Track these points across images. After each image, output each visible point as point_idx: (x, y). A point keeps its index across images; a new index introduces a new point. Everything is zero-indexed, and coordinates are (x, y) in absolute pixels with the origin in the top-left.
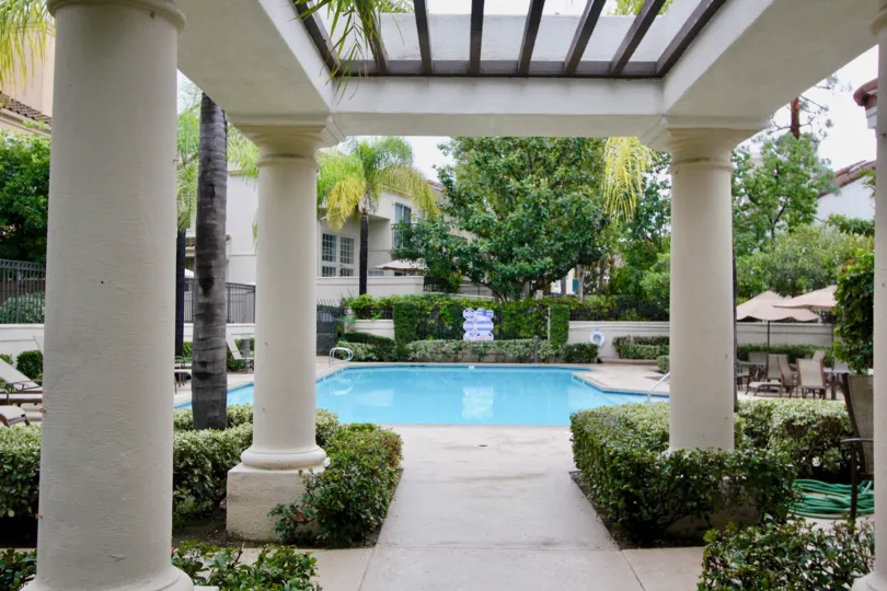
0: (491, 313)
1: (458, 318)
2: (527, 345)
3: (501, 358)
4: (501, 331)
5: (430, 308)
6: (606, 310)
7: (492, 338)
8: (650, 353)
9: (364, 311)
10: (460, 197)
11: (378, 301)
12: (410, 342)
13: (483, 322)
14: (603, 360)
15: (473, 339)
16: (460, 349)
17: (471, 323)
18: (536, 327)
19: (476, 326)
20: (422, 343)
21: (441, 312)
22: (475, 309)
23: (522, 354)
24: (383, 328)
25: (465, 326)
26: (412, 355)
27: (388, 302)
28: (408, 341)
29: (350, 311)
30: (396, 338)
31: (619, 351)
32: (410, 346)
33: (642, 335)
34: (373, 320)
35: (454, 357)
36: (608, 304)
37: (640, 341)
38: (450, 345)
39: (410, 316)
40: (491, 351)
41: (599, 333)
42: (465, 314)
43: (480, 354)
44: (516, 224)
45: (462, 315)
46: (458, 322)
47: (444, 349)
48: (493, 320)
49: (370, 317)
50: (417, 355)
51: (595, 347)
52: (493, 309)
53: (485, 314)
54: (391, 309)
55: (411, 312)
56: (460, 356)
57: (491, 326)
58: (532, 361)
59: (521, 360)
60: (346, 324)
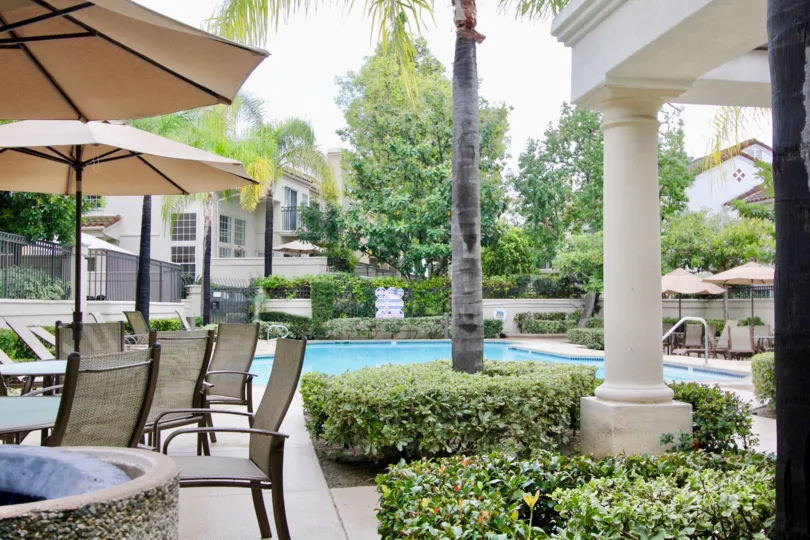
0: (401, 292)
1: (371, 297)
2: (438, 322)
3: (412, 335)
4: (410, 309)
5: (344, 287)
6: (508, 289)
7: (403, 316)
8: (551, 327)
9: (277, 291)
10: (370, 181)
11: (292, 281)
12: (327, 320)
13: (393, 301)
14: (507, 334)
15: (386, 316)
16: (374, 327)
17: (383, 301)
18: (444, 304)
19: (387, 304)
20: (337, 321)
21: (354, 291)
22: (387, 288)
23: (433, 330)
24: (300, 307)
25: (377, 304)
26: (329, 332)
27: (303, 281)
28: (325, 319)
29: (261, 291)
30: (314, 317)
31: (520, 326)
32: (328, 324)
33: (541, 311)
34: (288, 298)
35: (369, 334)
36: (509, 283)
37: (540, 317)
38: (364, 323)
39: (328, 295)
40: (404, 328)
41: (503, 310)
42: (377, 293)
43: (393, 331)
44: (431, 207)
45: (373, 294)
46: (371, 301)
47: (359, 327)
48: (403, 299)
49: (285, 296)
50: (334, 333)
51: (500, 323)
52: (404, 288)
53: (396, 293)
54: (309, 289)
55: (328, 291)
56: (373, 334)
57: (402, 304)
58: (443, 337)
59: (432, 336)
60: (257, 304)
